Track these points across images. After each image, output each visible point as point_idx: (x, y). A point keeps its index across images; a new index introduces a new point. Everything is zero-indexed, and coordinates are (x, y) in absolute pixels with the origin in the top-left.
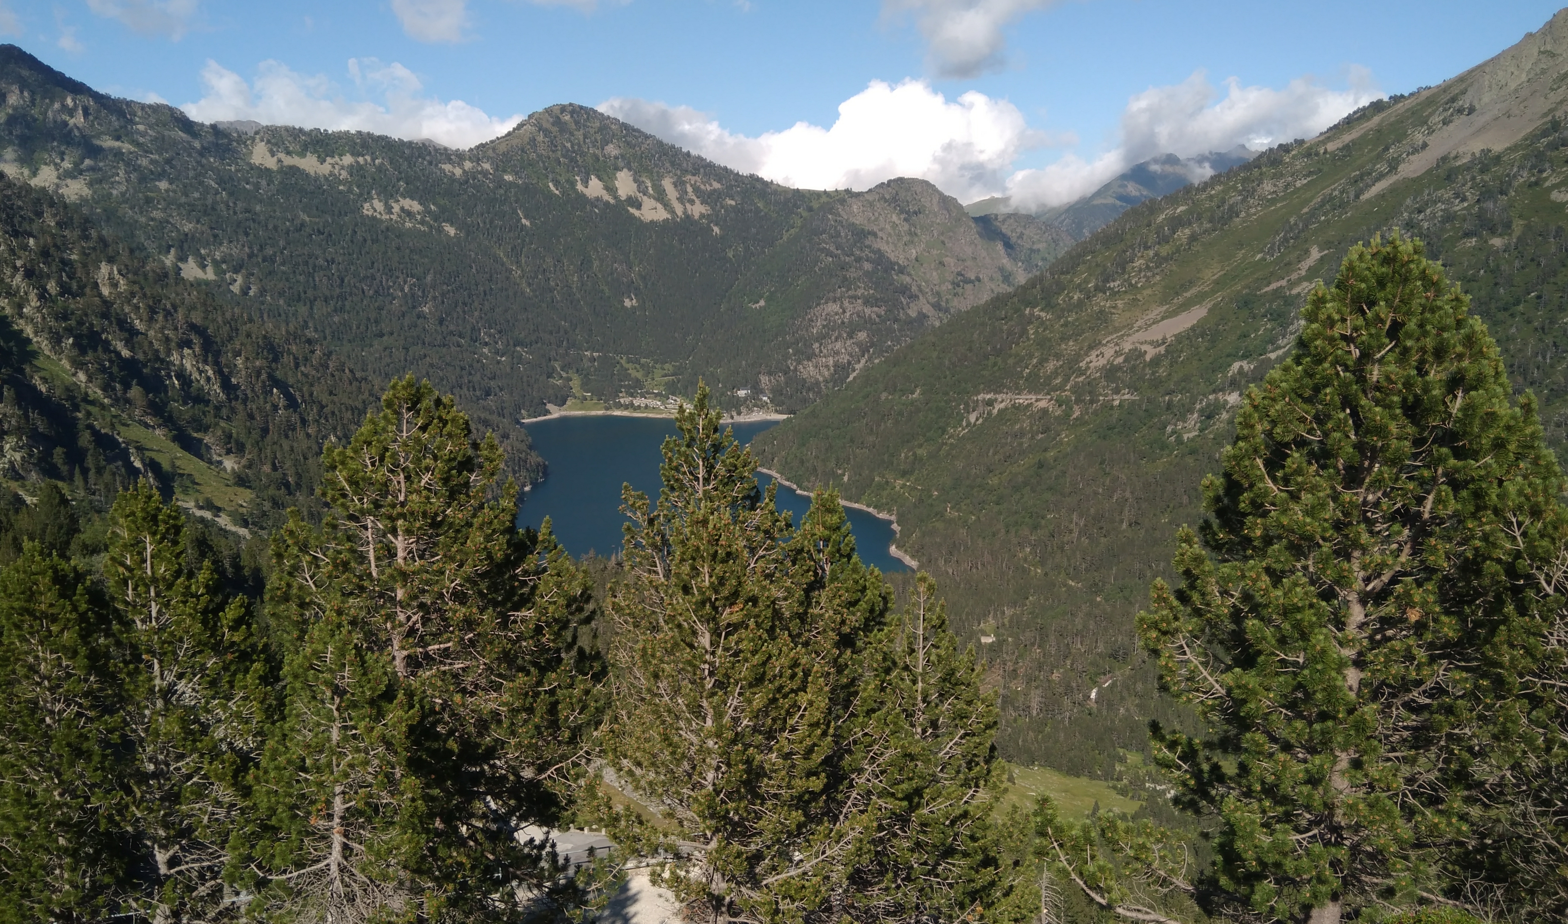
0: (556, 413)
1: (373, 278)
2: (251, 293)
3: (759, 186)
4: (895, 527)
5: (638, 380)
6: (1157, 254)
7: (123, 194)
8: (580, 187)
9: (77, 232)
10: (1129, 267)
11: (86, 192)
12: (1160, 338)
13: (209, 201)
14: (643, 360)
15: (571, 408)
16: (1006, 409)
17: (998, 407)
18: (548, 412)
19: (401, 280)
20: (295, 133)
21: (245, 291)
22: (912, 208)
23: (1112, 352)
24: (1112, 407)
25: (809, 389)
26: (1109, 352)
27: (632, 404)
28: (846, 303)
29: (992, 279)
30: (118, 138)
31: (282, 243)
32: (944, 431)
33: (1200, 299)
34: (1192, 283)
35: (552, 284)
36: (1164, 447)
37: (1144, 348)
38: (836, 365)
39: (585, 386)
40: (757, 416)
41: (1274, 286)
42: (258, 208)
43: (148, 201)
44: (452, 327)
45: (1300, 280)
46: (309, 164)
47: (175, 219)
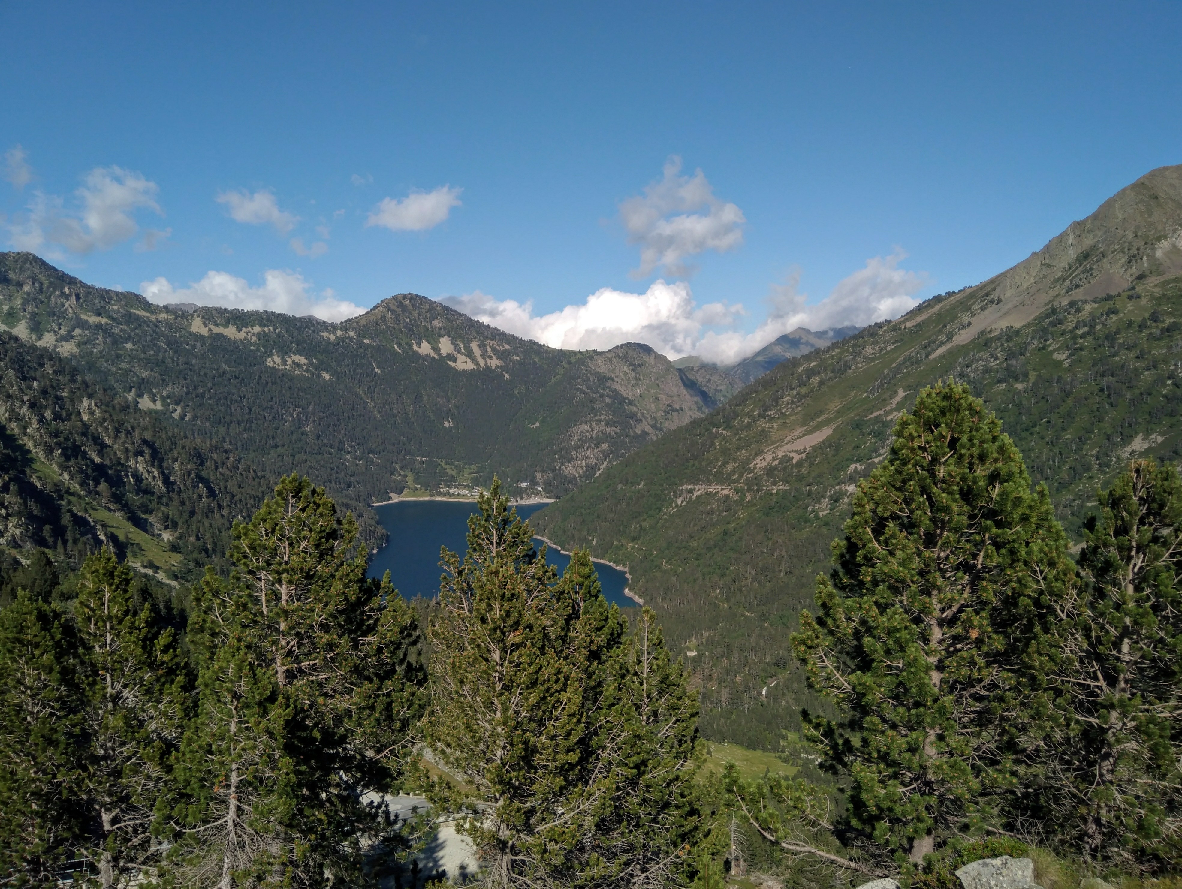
0: (396, 499)
1: (272, 408)
2: (187, 419)
3: (535, 347)
4: (628, 575)
5: (452, 476)
6: (798, 393)
7: (101, 352)
8: (415, 348)
9: (68, 378)
10: (780, 402)
11: (75, 350)
12: (802, 448)
13: (160, 357)
14: (456, 463)
15: (406, 496)
16: (701, 495)
17: (696, 494)
18: (390, 498)
19: (291, 410)
20: (221, 312)
21: (182, 418)
22: (637, 363)
23: (771, 457)
24: (772, 494)
25: (569, 482)
26: (769, 457)
27: (448, 493)
28: (594, 425)
29: (690, 409)
30: (99, 314)
31: (209, 385)
32: (660, 510)
33: (827, 423)
34: (821, 412)
35: (395, 411)
36: (807, 521)
37: (792, 455)
38: (587, 466)
39: (416, 480)
40: (534, 500)
41: (875, 414)
42: (194, 361)
43: (118, 356)
44: (325, 441)
45: (892, 410)
46: (230, 332)
47: (136, 369)
